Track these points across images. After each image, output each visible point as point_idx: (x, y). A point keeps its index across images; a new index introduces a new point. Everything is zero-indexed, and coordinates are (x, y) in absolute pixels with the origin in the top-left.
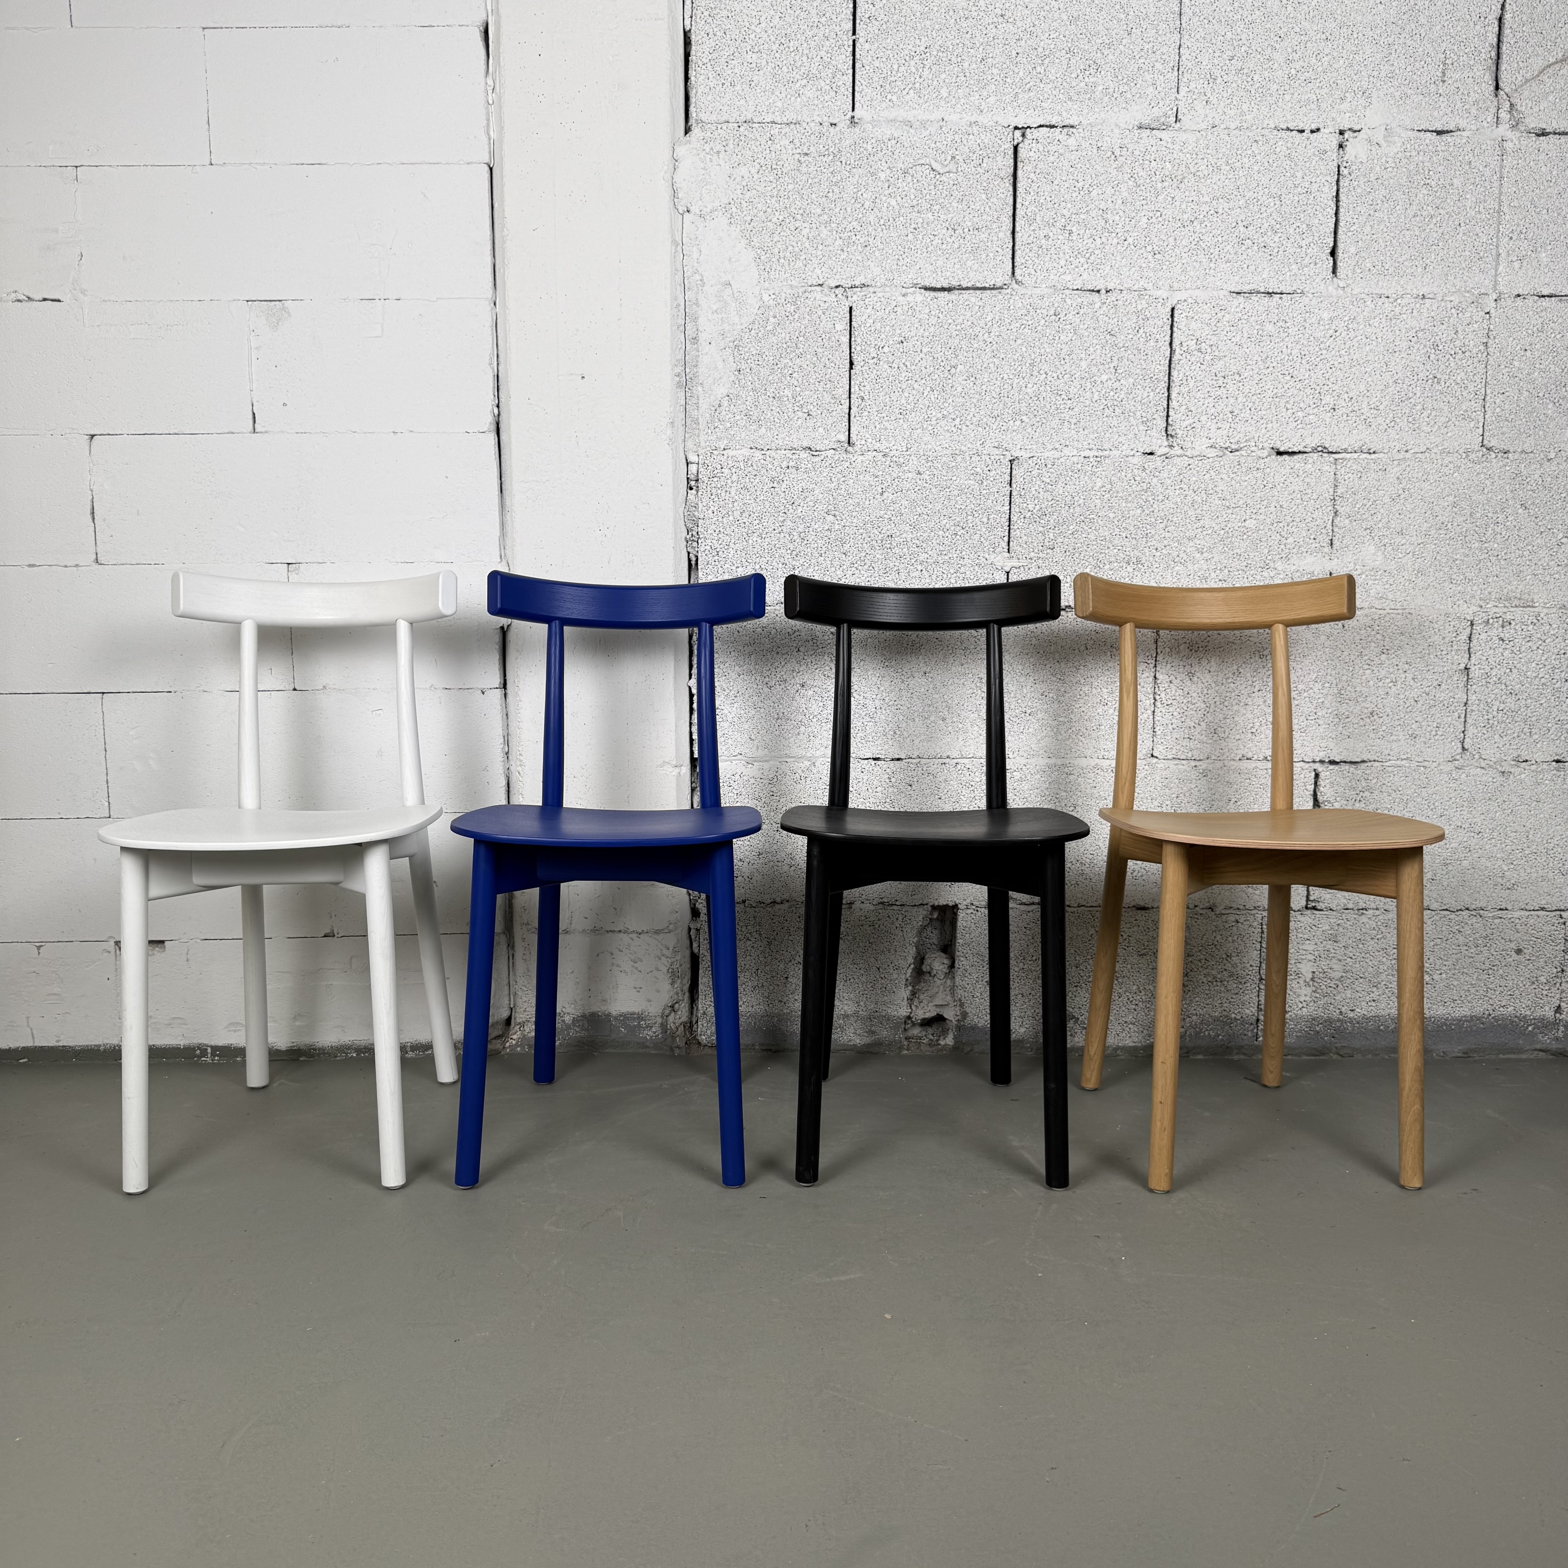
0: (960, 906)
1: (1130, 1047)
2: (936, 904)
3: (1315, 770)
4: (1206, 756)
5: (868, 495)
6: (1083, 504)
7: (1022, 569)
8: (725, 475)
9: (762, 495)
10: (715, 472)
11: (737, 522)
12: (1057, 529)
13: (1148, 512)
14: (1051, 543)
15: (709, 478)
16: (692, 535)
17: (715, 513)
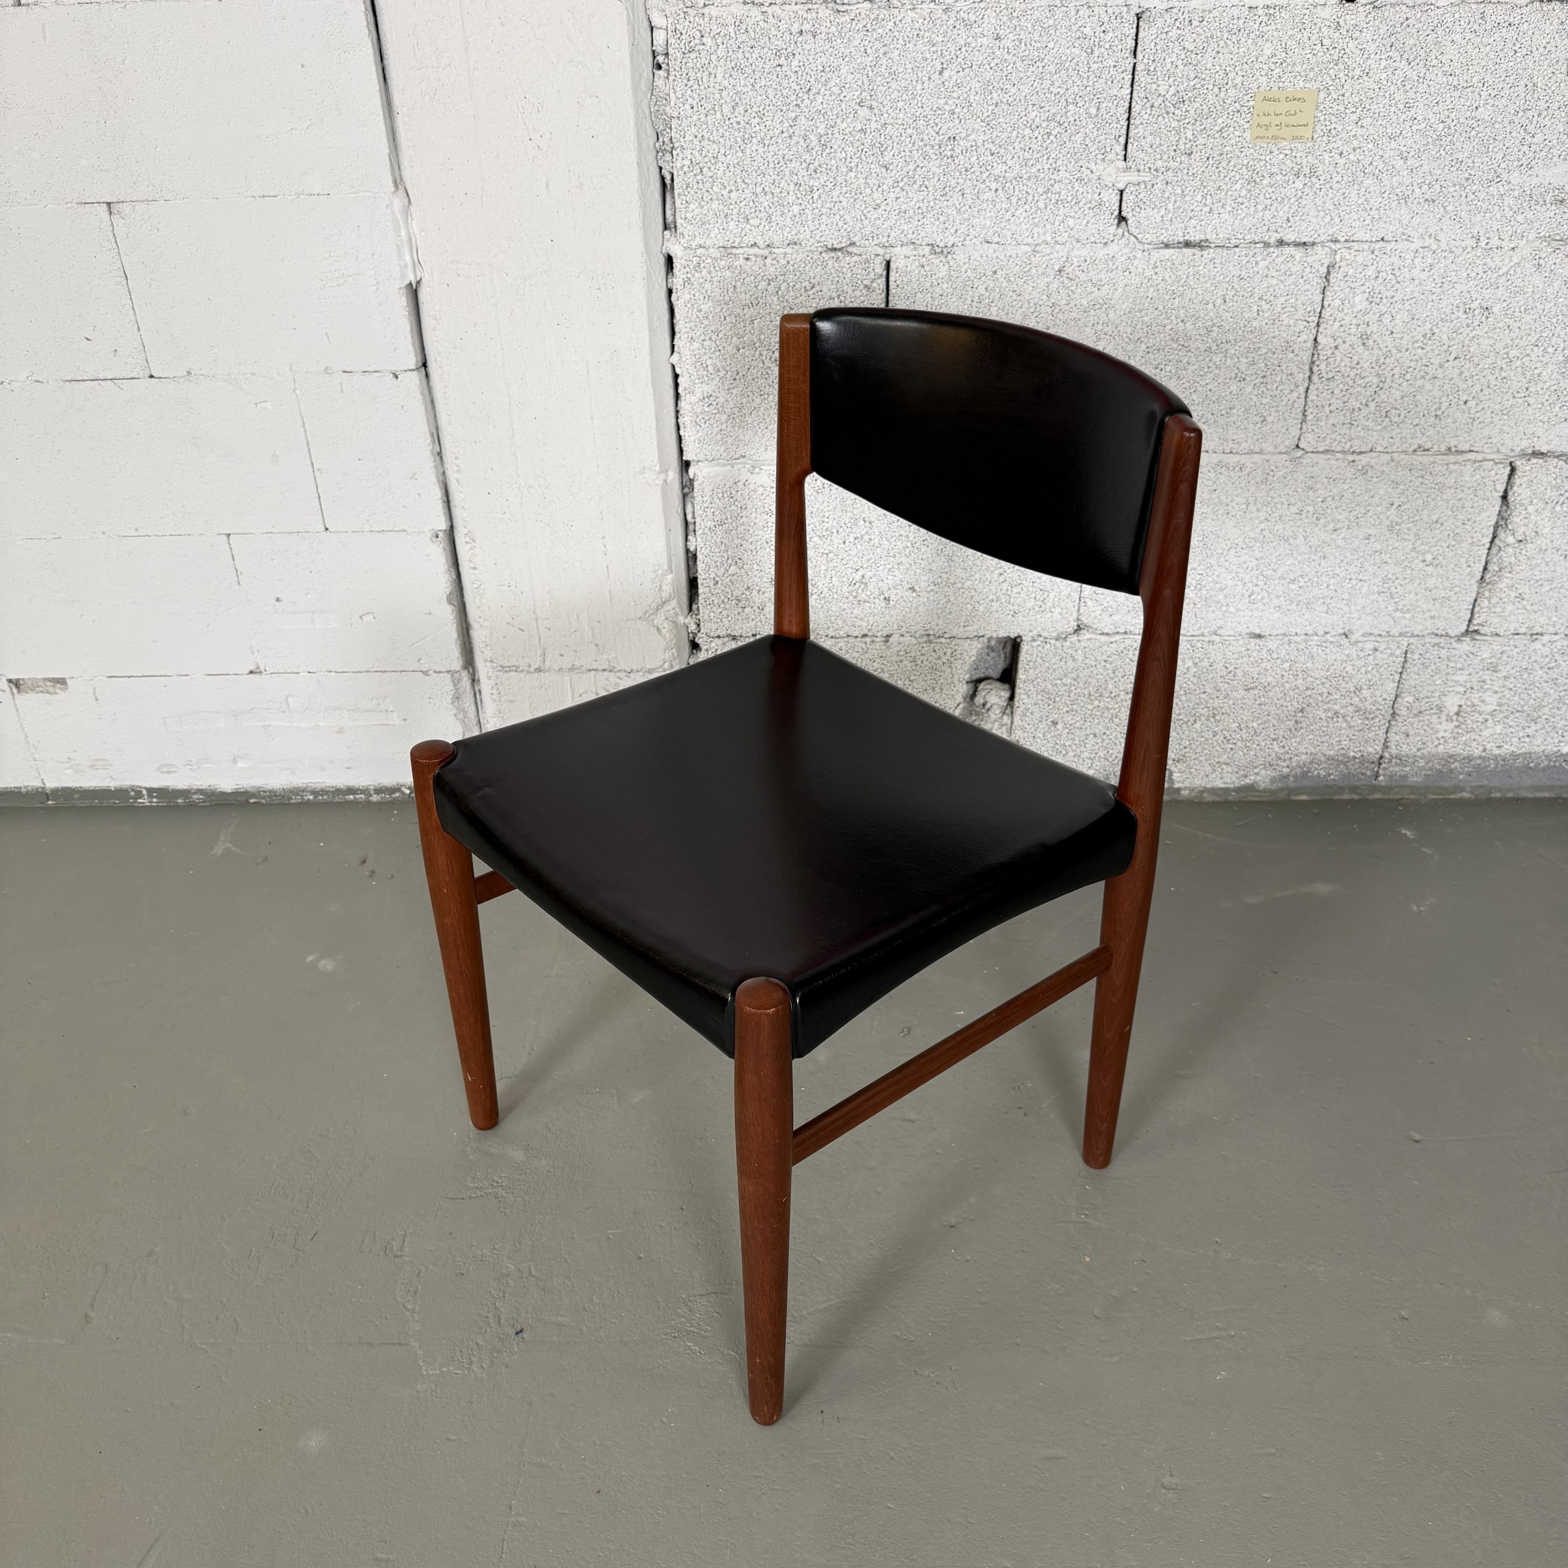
0: (1024, 638)
2: (996, 636)
3: (1511, 463)
4: (1368, 449)
5: (920, 75)
6: (1240, 85)
7: (1143, 186)
8: (708, 48)
9: (763, 78)
10: (692, 44)
11: (727, 122)
12: (1198, 123)
13: (1335, 96)
14: (1187, 146)
15: (684, 53)
16: (664, 142)
17: (695, 109)
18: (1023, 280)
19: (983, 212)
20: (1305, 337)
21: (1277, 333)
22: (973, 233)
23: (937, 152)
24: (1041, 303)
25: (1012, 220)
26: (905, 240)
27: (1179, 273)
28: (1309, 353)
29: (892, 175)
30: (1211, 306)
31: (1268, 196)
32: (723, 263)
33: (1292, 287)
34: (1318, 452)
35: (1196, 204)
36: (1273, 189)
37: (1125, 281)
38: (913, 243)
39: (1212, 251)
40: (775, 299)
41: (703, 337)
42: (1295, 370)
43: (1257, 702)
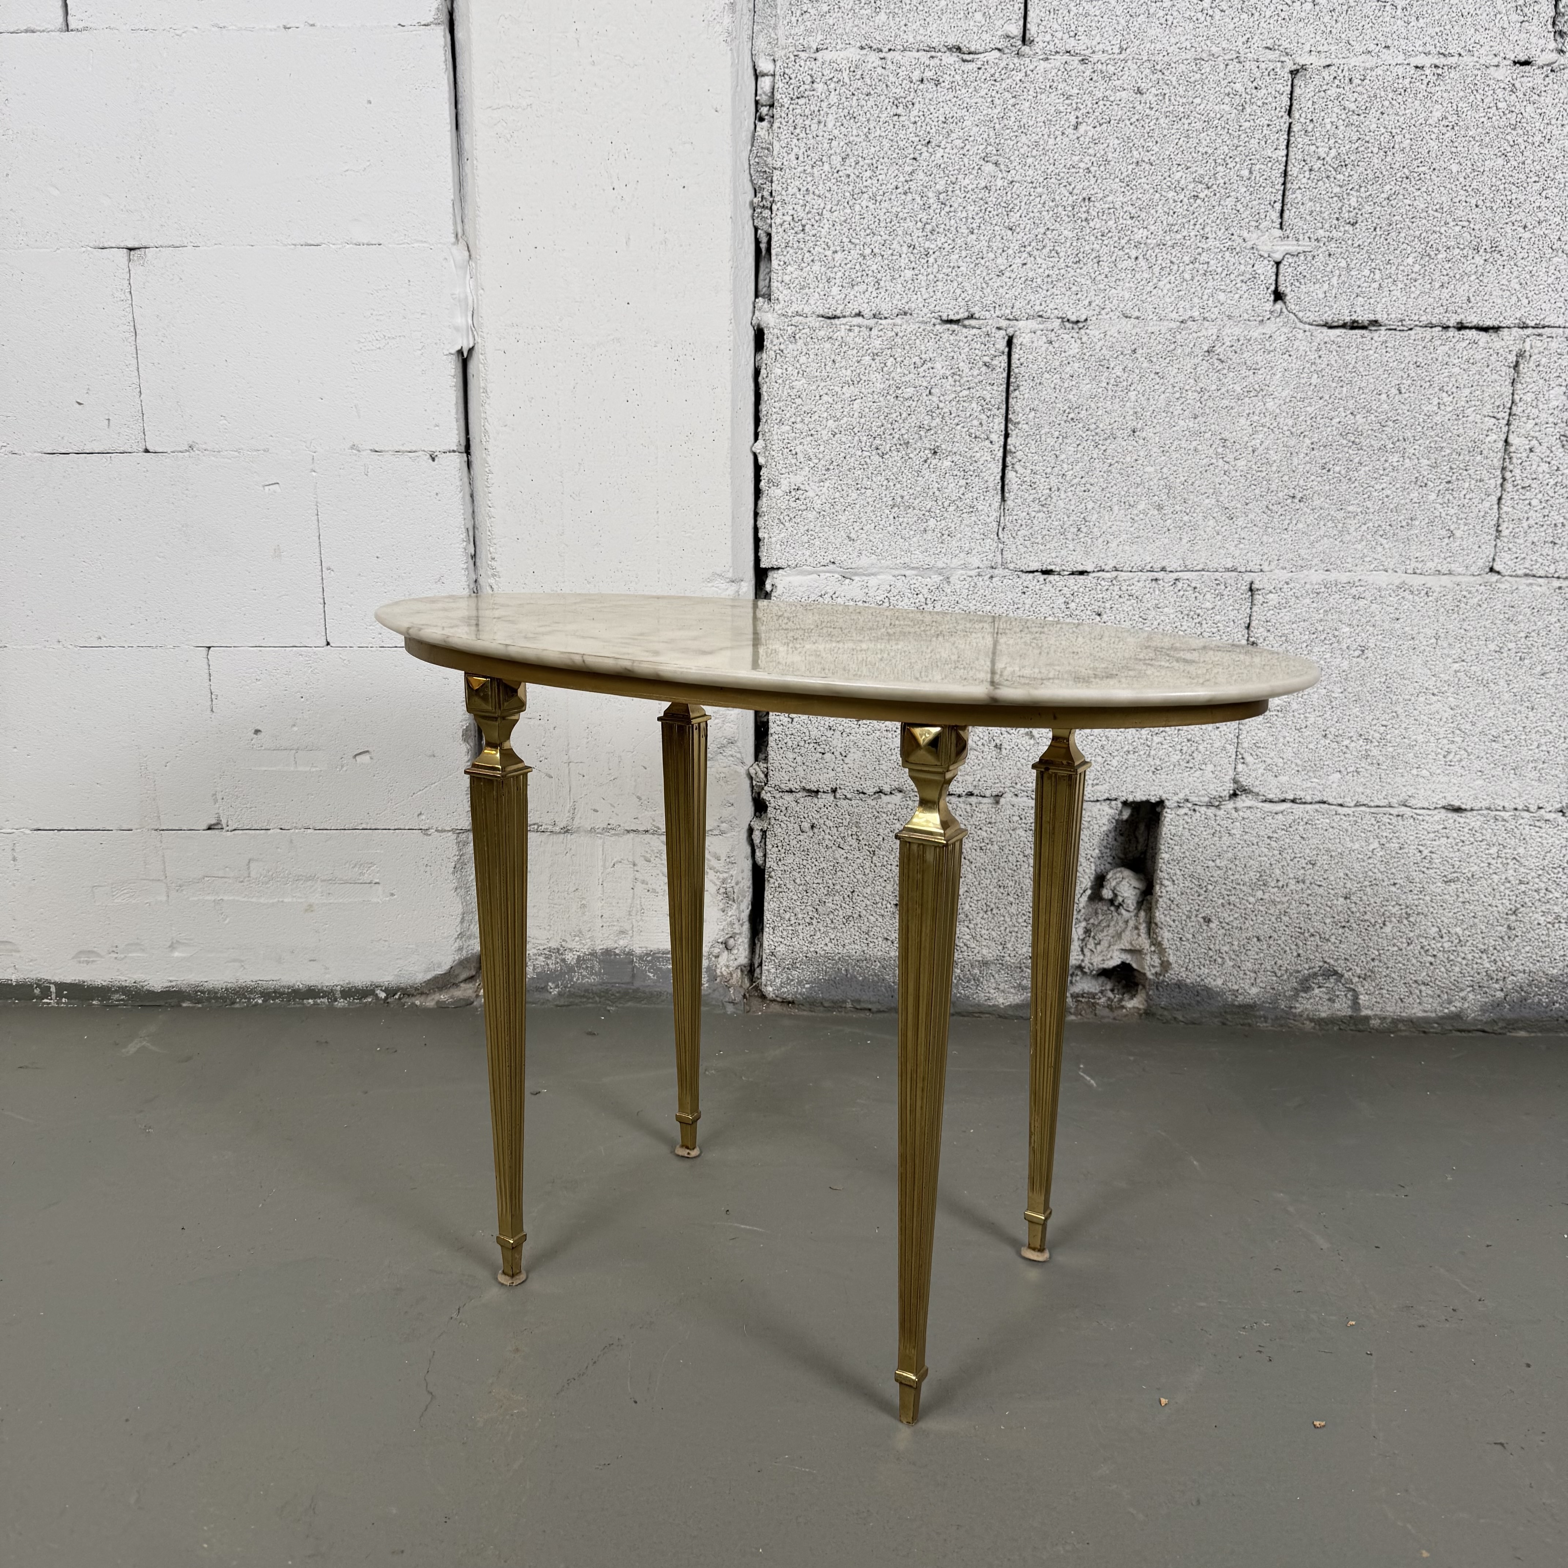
0: (1167, 803)
1: (1419, 1018)
2: (1131, 799)
5: (1052, 130)
6: (1408, 149)
7: (1302, 258)
8: (819, 94)
9: (878, 129)
10: (802, 89)
11: (836, 175)
12: (1363, 189)
13: (1516, 164)
14: (1351, 214)
15: (792, 99)
16: (762, 197)
17: (801, 158)
18: (1167, 361)
19: (1121, 283)
20: (1494, 437)
21: (1461, 431)
22: (1109, 306)
23: (1070, 214)
24: (1187, 387)
25: (1154, 292)
26: (1032, 313)
27: (1347, 357)
28: (1500, 455)
29: (1019, 237)
30: (1384, 396)
31: (1445, 273)
32: (822, 333)
33: (1477, 377)
34: (1517, 576)
35: (1363, 279)
36: (1450, 265)
37: (1285, 364)
38: (1040, 316)
39: (1383, 332)
40: (879, 376)
41: (793, 420)
42: (1485, 475)
43: (1460, 900)
